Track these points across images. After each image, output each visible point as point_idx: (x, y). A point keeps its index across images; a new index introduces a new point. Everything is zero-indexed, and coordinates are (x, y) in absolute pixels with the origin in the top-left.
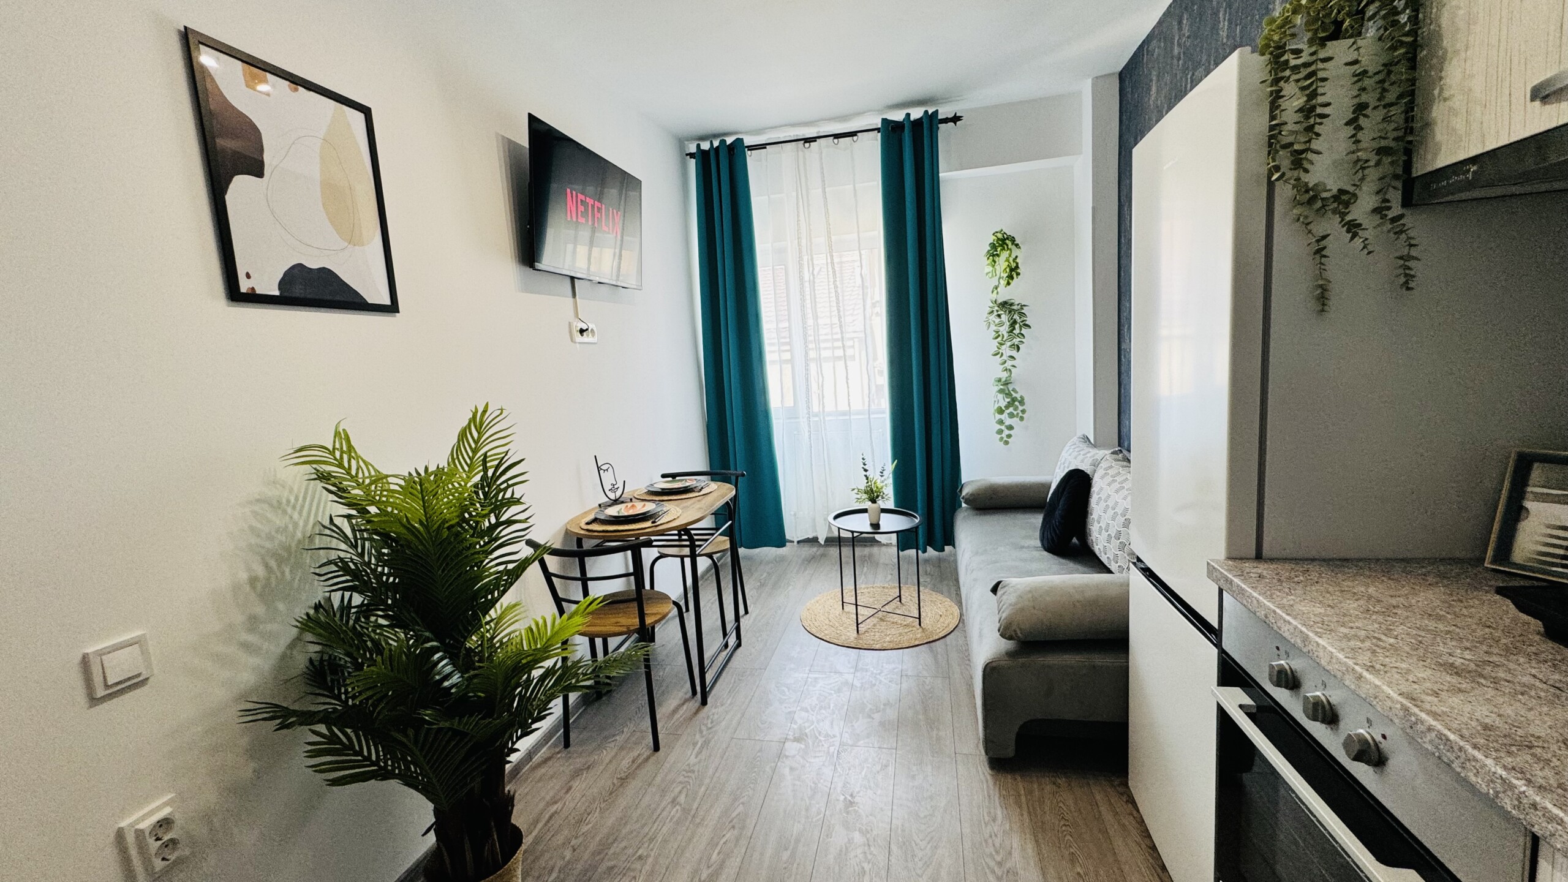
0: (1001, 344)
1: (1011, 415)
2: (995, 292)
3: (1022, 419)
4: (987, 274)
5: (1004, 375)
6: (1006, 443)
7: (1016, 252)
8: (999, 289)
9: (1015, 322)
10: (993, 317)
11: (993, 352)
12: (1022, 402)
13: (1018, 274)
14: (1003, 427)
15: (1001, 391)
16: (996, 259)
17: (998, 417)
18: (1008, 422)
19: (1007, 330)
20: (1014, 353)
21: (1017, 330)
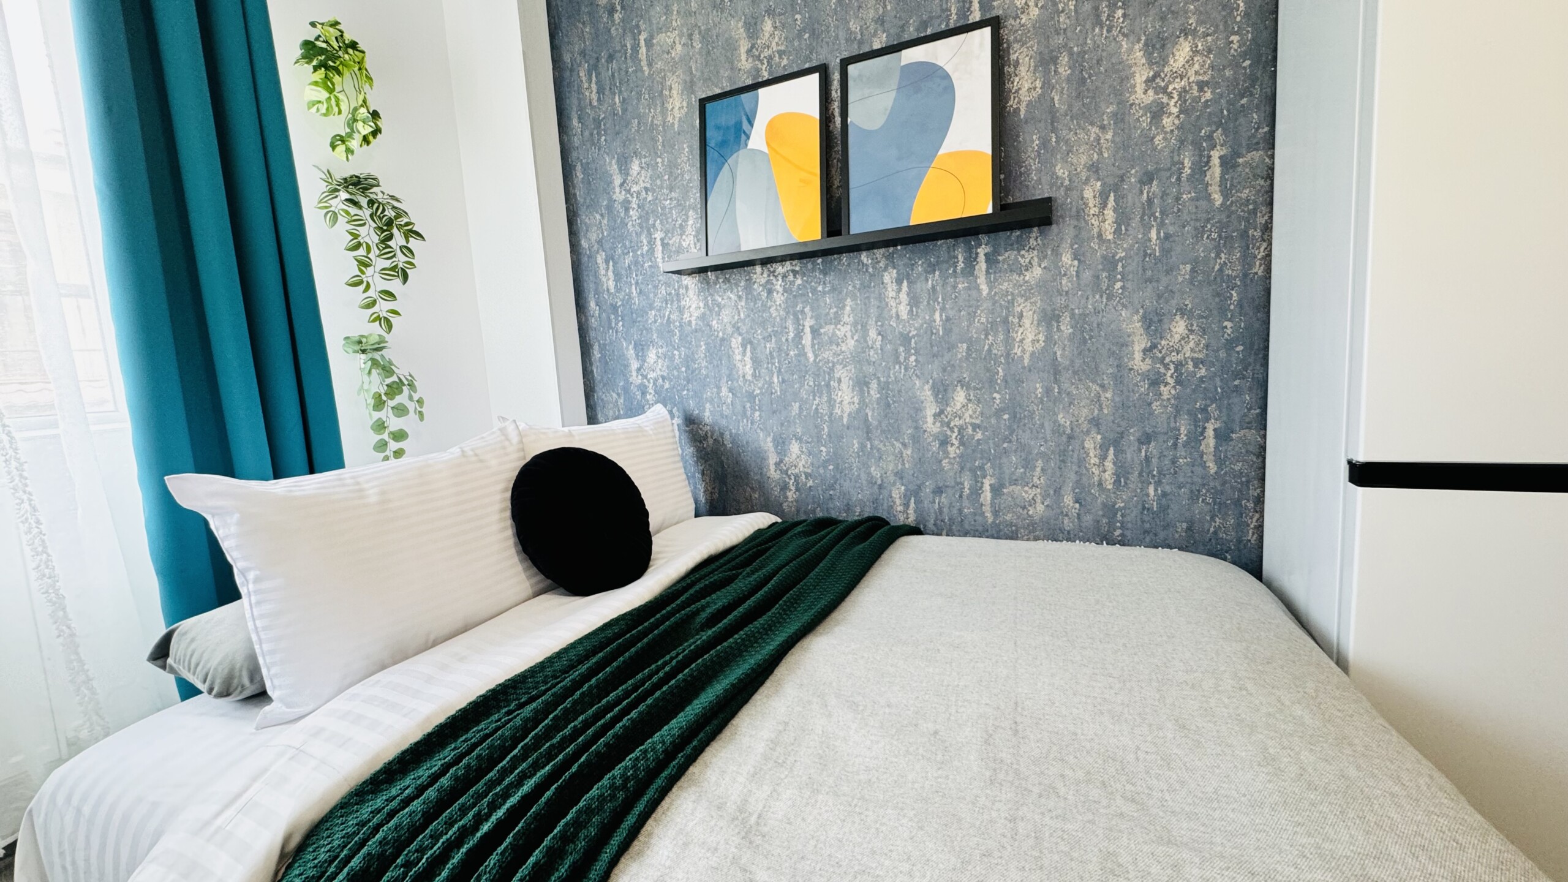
0: (365, 265)
1: (400, 411)
2: (341, 148)
3: (420, 416)
7: (368, 81)
9: (388, 223)
11: (350, 277)
12: (411, 385)
15: (375, 364)
18: (395, 423)
19: (375, 236)
20: (395, 285)
21: (398, 240)
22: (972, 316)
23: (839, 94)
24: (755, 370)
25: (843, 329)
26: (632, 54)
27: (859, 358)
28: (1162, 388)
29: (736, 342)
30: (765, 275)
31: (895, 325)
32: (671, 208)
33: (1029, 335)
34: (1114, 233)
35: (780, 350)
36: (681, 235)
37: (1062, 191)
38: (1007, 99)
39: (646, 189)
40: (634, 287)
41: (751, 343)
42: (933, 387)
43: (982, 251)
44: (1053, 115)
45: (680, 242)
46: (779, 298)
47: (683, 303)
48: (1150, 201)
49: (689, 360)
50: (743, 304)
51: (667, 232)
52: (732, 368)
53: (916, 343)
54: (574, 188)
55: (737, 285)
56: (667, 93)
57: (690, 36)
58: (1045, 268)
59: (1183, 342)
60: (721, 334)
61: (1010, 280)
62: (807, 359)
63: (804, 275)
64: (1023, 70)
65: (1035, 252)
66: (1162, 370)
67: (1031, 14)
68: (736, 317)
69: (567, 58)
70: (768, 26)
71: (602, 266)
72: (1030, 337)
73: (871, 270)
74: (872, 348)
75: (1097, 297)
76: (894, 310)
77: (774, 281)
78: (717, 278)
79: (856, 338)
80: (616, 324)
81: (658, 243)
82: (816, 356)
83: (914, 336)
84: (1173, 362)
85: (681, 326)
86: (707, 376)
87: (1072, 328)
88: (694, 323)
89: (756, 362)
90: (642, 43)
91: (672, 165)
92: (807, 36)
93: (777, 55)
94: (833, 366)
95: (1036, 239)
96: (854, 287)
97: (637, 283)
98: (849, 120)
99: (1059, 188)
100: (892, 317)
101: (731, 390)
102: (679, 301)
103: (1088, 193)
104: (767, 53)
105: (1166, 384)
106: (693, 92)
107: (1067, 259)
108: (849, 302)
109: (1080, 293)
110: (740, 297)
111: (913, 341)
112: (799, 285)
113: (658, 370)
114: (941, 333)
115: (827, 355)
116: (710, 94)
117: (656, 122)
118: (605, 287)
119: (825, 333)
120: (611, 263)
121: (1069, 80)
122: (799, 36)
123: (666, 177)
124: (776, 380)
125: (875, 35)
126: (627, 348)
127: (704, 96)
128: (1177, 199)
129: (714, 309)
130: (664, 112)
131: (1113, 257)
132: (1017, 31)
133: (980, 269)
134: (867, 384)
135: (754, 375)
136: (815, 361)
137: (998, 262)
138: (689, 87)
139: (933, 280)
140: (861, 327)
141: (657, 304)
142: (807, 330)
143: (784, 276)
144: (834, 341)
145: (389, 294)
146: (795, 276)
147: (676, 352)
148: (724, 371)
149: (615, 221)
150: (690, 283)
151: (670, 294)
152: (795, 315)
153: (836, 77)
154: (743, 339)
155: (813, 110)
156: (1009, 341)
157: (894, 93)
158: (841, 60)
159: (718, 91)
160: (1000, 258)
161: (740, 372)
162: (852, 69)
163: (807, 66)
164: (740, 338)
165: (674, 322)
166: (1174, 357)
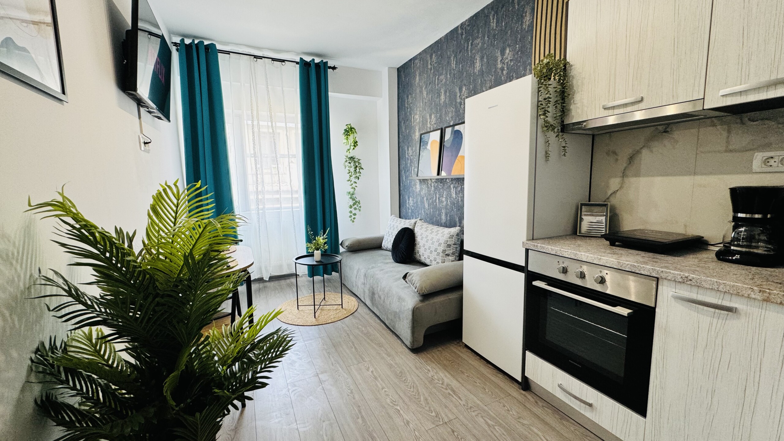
0: (351, 176)
1: (355, 209)
2: (348, 152)
3: (360, 210)
4: (344, 143)
5: (352, 191)
6: (353, 221)
7: (355, 135)
8: (350, 151)
9: (357, 166)
10: (347, 164)
11: (347, 180)
12: (359, 203)
13: (357, 145)
14: (352, 214)
15: (351, 198)
16: (349, 137)
17: (350, 209)
18: (354, 212)
19: (354, 170)
20: (356, 180)
21: (358, 170)
23: (443, 136)
24: (428, 207)
26: (410, 120)
27: (446, 207)
29: (425, 198)
30: (430, 183)
31: (452, 200)
32: (415, 161)
35: (432, 202)
39: (411, 155)
40: (408, 181)
41: (428, 200)
49: (417, 202)
52: (424, 205)
53: (456, 205)
54: (400, 153)
55: (425, 185)
56: (416, 131)
57: (420, 117)
60: (422, 196)
62: (437, 206)
63: (437, 183)
68: (425, 193)
69: (400, 119)
70: (433, 116)
71: (403, 175)
74: (448, 205)
77: (432, 184)
79: (446, 202)
80: (405, 190)
82: (439, 205)
83: (456, 203)
85: (416, 192)
88: (418, 192)
89: (428, 205)
90: (412, 117)
91: (415, 149)
92: (439, 120)
93: (434, 124)
94: (442, 209)
96: (446, 188)
98: (445, 144)
100: (452, 197)
104: (432, 123)
108: (445, 192)
112: (436, 185)
113: (411, 204)
115: (441, 205)
116: (422, 133)
117: (413, 138)
119: (440, 199)
120: (405, 174)
123: (414, 152)
124: (432, 210)
125: (451, 121)
126: (407, 197)
129: (421, 189)
130: (414, 136)
138: (419, 130)
140: (447, 199)
141: (412, 186)
143: (434, 183)
144: (442, 202)
145: (355, 182)
147: (415, 200)
149: (406, 163)
150: (418, 181)
151: (414, 184)
152: (435, 193)
155: (439, 140)
158: (444, 127)
159: (424, 132)
162: (446, 130)
163: (439, 127)
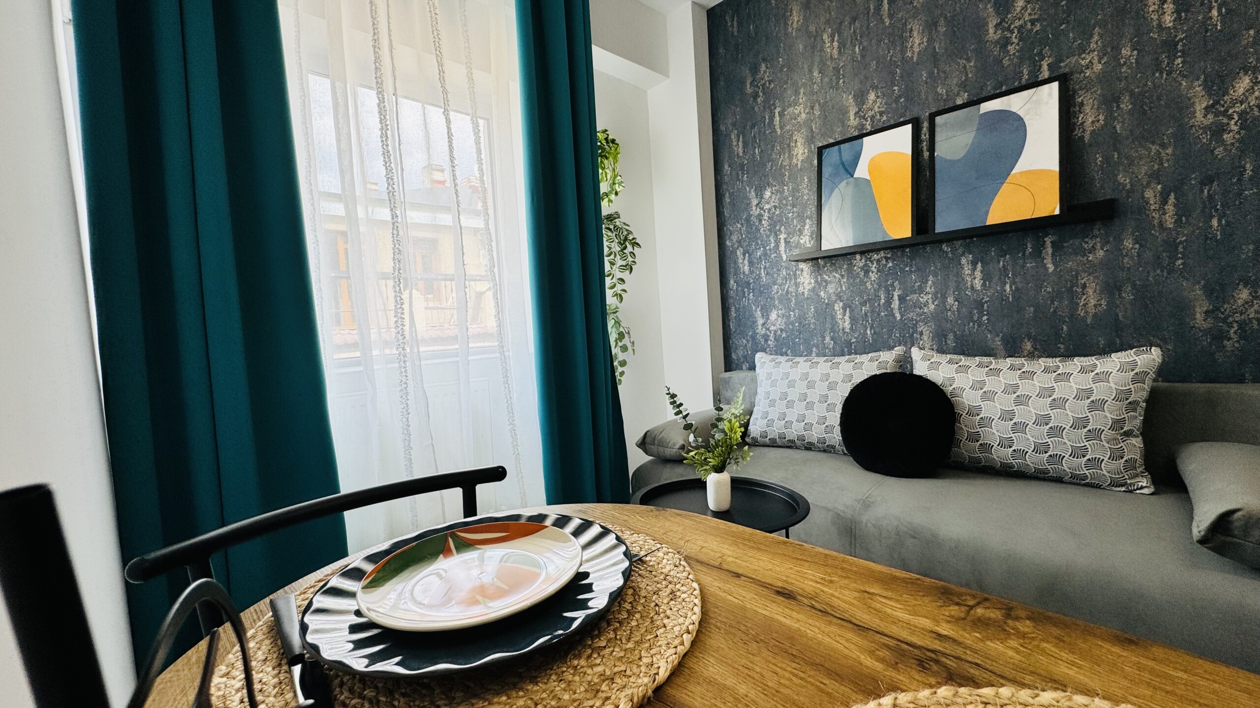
0: (612, 264)
5: (614, 301)
8: (611, 197)
9: (625, 240)
14: (617, 363)
16: (605, 161)
19: (618, 247)
20: (625, 275)
22: (1039, 287)
23: (927, 136)
24: (852, 326)
25: (926, 298)
26: (768, 123)
27: (939, 316)
28: (1225, 342)
30: (863, 261)
31: (970, 294)
32: (793, 219)
33: (1092, 301)
34: (1175, 223)
35: (873, 312)
36: (800, 236)
37: (1124, 194)
38: (1073, 130)
39: (775, 207)
40: (762, 270)
41: (850, 307)
42: (1003, 339)
43: (1048, 241)
44: (1116, 140)
45: (798, 240)
46: (873, 276)
47: (798, 280)
48: (1210, 196)
49: (801, 318)
50: (845, 280)
51: (789, 234)
52: (834, 323)
53: (988, 307)
54: (723, 208)
55: (841, 268)
56: (794, 145)
57: (812, 108)
58: (1107, 250)
59: (1246, 306)
60: (826, 301)
61: (1076, 261)
62: (895, 318)
63: (894, 260)
64: (1087, 109)
65: (1098, 239)
66: (1225, 328)
67: (1095, 69)
68: (839, 289)
69: (722, 128)
70: (872, 96)
71: (741, 257)
72: (1093, 302)
73: (950, 255)
74: (950, 310)
75: (1158, 271)
76: (969, 284)
77: (870, 265)
78: (826, 263)
79: (936, 303)
80: (748, 295)
81: (782, 241)
82: (902, 316)
83: (986, 302)
84: (1237, 322)
85: (796, 295)
86: (815, 329)
87: (1133, 295)
88: (806, 293)
89: (853, 319)
90: (777, 114)
91: (795, 190)
92: (902, 100)
93: (878, 114)
94: (916, 323)
95: (1099, 230)
96: (936, 268)
97: (765, 268)
98: (936, 154)
99: (1121, 191)
100: (968, 288)
101: (832, 339)
102: (796, 279)
103: (1149, 194)
104: (870, 113)
105: (1229, 339)
106: (813, 142)
107: (1128, 243)
108: (931, 278)
109: (1141, 269)
110: (842, 276)
111: (986, 305)
112: (890, 267)
113: (778, 324)
114: (1011, 300)
115: (912, 315)
116: (825, 143)
117: (784, 164)
118: (741, 271)
119: (910, 300)
120: (747, 255)
121: (1131, 113)
122: (897, 100)
123: (790, 198)
124: (869, 332)
125: (958, 94)
126: (756, 311)
127: (821, 145)
128: (1240, 194)
129: (821, 284)
130: (791, 157)
131: (1175, 241)
132: (1081, 81)
133: (1047, 253)
134: (945, 336)
135: (851, 329)
136: (901, 319)
137: (1063, 247)
138: (810, 140)
139: (1004, 262)
140: (940, 296)
141: (780, 281)
142: (896, 297)
143: (878, 261)
146: (887, 261)
147: (791, 313)
148: (828, 326)
149: (752, 228)
150: (804, 267)
151: (789, 274)
152: (886, 288)
153: (926, 125)
154: (844, 304)
155: (908, 150)
156: (1074, 306)
157: (973, 134)
158: (930, 114)
159: (831, 141)
160: (1065, 245)
161: (841, 327)
162: (939, 120)
163: (902, 120)
164: (841, 304)
165: (792, 293)
166: (1237, 317)
